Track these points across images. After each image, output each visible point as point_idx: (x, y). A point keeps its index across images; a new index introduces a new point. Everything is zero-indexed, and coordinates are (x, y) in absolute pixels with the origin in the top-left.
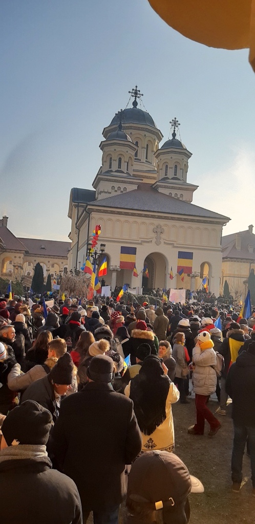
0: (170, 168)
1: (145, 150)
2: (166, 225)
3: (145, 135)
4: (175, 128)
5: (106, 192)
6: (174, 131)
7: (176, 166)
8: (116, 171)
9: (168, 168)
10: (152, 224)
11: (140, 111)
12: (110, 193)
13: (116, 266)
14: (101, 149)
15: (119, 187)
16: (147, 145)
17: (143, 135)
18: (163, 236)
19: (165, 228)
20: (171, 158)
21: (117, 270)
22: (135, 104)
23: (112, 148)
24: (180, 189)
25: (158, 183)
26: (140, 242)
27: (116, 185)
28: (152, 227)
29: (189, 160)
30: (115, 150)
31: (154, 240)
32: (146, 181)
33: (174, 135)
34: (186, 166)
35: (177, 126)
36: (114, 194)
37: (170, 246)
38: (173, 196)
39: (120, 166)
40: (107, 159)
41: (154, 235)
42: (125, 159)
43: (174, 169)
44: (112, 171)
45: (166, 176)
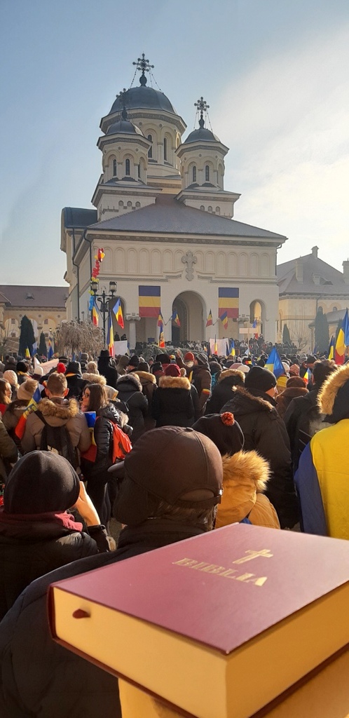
0: (199, 170)
1: (163, 147)
2: (199, 252)
3: (161, 125)
4: (202, 113)
5: (111, 210)
6: (202, 116)
7: (207, 167)
8: (123, 179)
9: (197, 171)
10: (179, 251)
11: (151, 91)
12: (117, 211)
13: (134, 314)
14: (99, 148)
15: (129, 202)
16: (165, 140)
17: (158, 124)
18: (196, 267)
19: (198, 256)
20: (200, 155)
21: (135, 320)
22: (143, 80)
23: (115, 146)
24: (215, 199)
25: (183, 193)
26: (164, 278)
27: (125, 199)
28: (179, 256)
29: (225, 158)
30: (120, 148)
31: (184, 274)
32: (166, 191)
33: (202, 122)
34: (222, 166)
35: (205, 110)
36: (122, 212)
37: (206, 281)
38: (206, 210)
39: (128, 171)
40: (110, 162)
41: (184, 267)
42: (135, 161)
43: (204, 171)
44: (117, 179)
45: (195, 183)
